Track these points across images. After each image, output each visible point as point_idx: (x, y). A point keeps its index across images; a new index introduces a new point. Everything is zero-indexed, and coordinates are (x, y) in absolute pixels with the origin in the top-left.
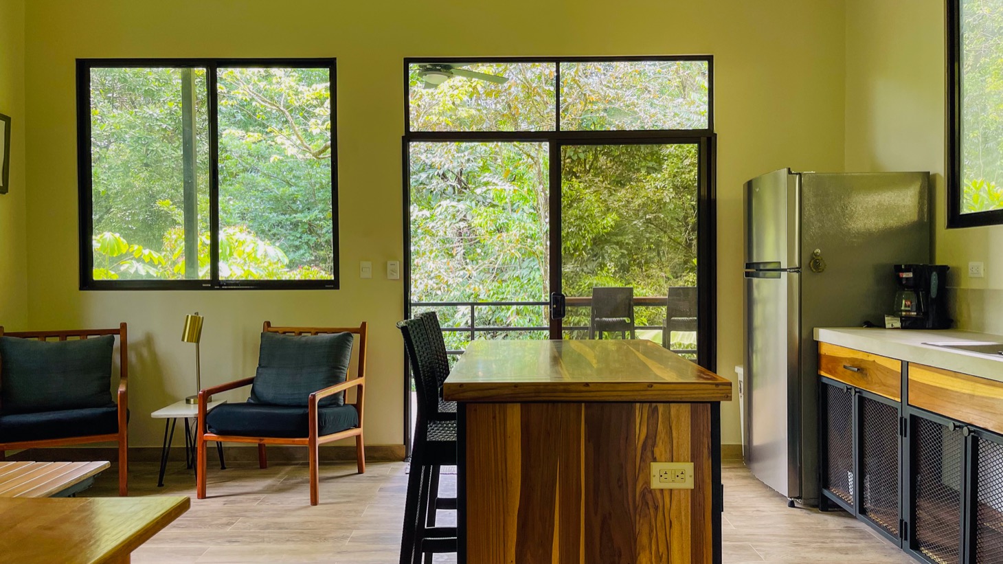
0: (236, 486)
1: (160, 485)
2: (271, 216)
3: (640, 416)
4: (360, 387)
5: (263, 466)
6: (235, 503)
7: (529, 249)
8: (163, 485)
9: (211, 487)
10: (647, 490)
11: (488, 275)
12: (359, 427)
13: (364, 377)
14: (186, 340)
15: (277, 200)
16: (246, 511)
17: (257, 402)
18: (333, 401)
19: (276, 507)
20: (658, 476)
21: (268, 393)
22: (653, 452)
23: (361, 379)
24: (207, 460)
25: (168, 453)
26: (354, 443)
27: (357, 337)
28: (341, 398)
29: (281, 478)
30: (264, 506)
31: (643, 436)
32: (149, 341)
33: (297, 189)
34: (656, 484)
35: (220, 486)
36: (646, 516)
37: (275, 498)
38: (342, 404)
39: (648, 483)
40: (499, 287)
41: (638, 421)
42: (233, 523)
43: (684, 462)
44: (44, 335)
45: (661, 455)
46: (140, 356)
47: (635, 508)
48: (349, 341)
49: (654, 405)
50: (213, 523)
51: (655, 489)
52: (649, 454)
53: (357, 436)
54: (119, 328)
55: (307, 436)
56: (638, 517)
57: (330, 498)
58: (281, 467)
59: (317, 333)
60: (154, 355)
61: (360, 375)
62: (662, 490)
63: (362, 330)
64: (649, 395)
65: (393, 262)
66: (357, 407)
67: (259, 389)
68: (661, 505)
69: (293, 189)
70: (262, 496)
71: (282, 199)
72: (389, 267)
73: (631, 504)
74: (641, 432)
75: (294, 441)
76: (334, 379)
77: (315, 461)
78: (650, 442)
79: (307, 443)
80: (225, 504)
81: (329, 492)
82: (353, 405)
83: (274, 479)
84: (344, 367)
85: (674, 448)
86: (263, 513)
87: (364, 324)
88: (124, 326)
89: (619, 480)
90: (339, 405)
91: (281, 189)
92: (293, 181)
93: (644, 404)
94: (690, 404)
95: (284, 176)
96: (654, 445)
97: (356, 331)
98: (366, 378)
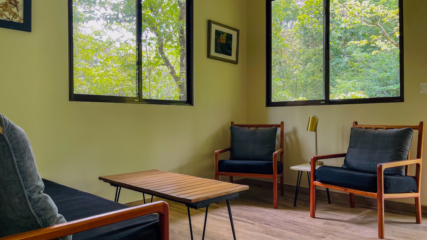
0: (334, 214)
1: (295, 205)
2: (376, 88)
4: (418, 165)
5: (352, 206)
6: (330, 225)
8: (296, 206)
9: (319, 212)
12: (417, 192)
13: (421, 159)
14: (309, 130)
15: (379, 80)
16: (335, 231)
17: (347, 168)
18: (397, 171)
19: (355, 233)
21: (354, 163)
23: (419, 160)
24: (316, 196)
25: (298, 189)
26: (413, 202)
27: (416, 132)
28: (404, 170)
29: (363, 215)
30: (347, 231)
32: (295, 131)
33: (390, 73)
35: (325, 213)
37: (355, 227)
38: (404, 174)
42: (325, 237)
44: (250, 126)
46: (291, 139)
48: (410, 134)
50: (314, 234)
53: (415, 198)
54: (280, 124)
55: (376, 192)
57: (393, 236)
58: (363, 209)
59: (387, 129)
60: (297, 139)
61: (419, 157)
63: (420, 127)
66: (416, 178)
67: (349, 160)
69: (388, 74)
70: (348, 225)
71: (382, 79)
75: (367, 194)
76: (399, 158)
77: (381, 209)
79: (376, 196)
80: (324, 224)
81: (393, 231)
82: (413, 177)
83: (357, 215)
84: (406, 150)
86: (345, 235)
87: (422, 123)
88: (282, 123)
90: (402, 176)
91: (382, 74)
92: (388, 70)
95: (383, 68)
97: (415, 128)
98: (423, 160)
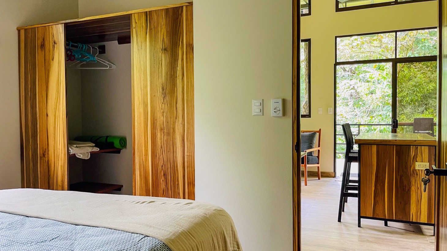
3: (412, 149)
4: (319, 151)
7: (387, 102)
10: (414, 170)
11: (365, 114)
12: (319, 164)
13: (320, 148)
18: (311, 154)
20: (418, 166)
22: (416, 159)
26: (317, 169)
27: (318, 134)
28: (313, 153)
31: (413, 155)
34: (417, 168)
36: (414, 176)
38: (313, 155)
39: (414, 168)
40: (370, 120)
41: (412, 151)
43: (426, 162)
45: (419, 160)
47: (411, 175)
48: (315, 135)
49: (417, 146)
51: (417, 170)
52: (415, 160)
53: (318, 167)
55: (304, 164)
56: (411, 177)
59: (304, 132)
61: (319, 146)
62: (419, 170)
63: (320, 132)
64: (415, 143)
65: (330, 108)
66: (318, 157)
68: (419, 174)
72: (329, 110)
73: (409, 173)
74: (412, 154)
76: (311, 147)
78: (415, 156)
79: (304, 166)
84: (314, 143)
85: (423, 158)
87: (320, 130)
89: (405, 167)
93: (414, 146)
94: (428, 147)
96: (417, 157)
97: (317, 132)
98: (321, 148)
